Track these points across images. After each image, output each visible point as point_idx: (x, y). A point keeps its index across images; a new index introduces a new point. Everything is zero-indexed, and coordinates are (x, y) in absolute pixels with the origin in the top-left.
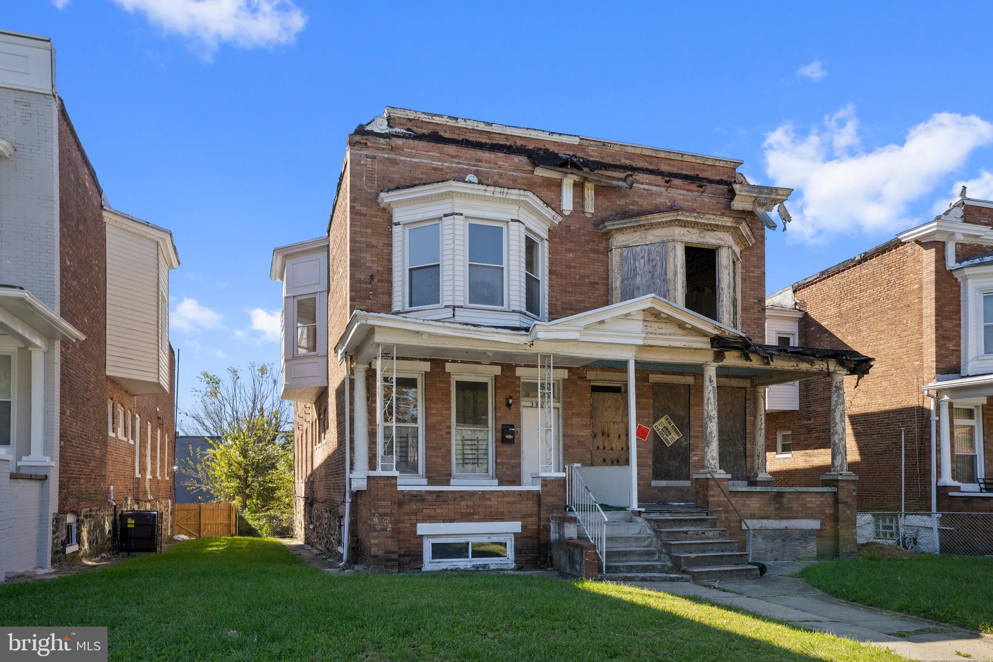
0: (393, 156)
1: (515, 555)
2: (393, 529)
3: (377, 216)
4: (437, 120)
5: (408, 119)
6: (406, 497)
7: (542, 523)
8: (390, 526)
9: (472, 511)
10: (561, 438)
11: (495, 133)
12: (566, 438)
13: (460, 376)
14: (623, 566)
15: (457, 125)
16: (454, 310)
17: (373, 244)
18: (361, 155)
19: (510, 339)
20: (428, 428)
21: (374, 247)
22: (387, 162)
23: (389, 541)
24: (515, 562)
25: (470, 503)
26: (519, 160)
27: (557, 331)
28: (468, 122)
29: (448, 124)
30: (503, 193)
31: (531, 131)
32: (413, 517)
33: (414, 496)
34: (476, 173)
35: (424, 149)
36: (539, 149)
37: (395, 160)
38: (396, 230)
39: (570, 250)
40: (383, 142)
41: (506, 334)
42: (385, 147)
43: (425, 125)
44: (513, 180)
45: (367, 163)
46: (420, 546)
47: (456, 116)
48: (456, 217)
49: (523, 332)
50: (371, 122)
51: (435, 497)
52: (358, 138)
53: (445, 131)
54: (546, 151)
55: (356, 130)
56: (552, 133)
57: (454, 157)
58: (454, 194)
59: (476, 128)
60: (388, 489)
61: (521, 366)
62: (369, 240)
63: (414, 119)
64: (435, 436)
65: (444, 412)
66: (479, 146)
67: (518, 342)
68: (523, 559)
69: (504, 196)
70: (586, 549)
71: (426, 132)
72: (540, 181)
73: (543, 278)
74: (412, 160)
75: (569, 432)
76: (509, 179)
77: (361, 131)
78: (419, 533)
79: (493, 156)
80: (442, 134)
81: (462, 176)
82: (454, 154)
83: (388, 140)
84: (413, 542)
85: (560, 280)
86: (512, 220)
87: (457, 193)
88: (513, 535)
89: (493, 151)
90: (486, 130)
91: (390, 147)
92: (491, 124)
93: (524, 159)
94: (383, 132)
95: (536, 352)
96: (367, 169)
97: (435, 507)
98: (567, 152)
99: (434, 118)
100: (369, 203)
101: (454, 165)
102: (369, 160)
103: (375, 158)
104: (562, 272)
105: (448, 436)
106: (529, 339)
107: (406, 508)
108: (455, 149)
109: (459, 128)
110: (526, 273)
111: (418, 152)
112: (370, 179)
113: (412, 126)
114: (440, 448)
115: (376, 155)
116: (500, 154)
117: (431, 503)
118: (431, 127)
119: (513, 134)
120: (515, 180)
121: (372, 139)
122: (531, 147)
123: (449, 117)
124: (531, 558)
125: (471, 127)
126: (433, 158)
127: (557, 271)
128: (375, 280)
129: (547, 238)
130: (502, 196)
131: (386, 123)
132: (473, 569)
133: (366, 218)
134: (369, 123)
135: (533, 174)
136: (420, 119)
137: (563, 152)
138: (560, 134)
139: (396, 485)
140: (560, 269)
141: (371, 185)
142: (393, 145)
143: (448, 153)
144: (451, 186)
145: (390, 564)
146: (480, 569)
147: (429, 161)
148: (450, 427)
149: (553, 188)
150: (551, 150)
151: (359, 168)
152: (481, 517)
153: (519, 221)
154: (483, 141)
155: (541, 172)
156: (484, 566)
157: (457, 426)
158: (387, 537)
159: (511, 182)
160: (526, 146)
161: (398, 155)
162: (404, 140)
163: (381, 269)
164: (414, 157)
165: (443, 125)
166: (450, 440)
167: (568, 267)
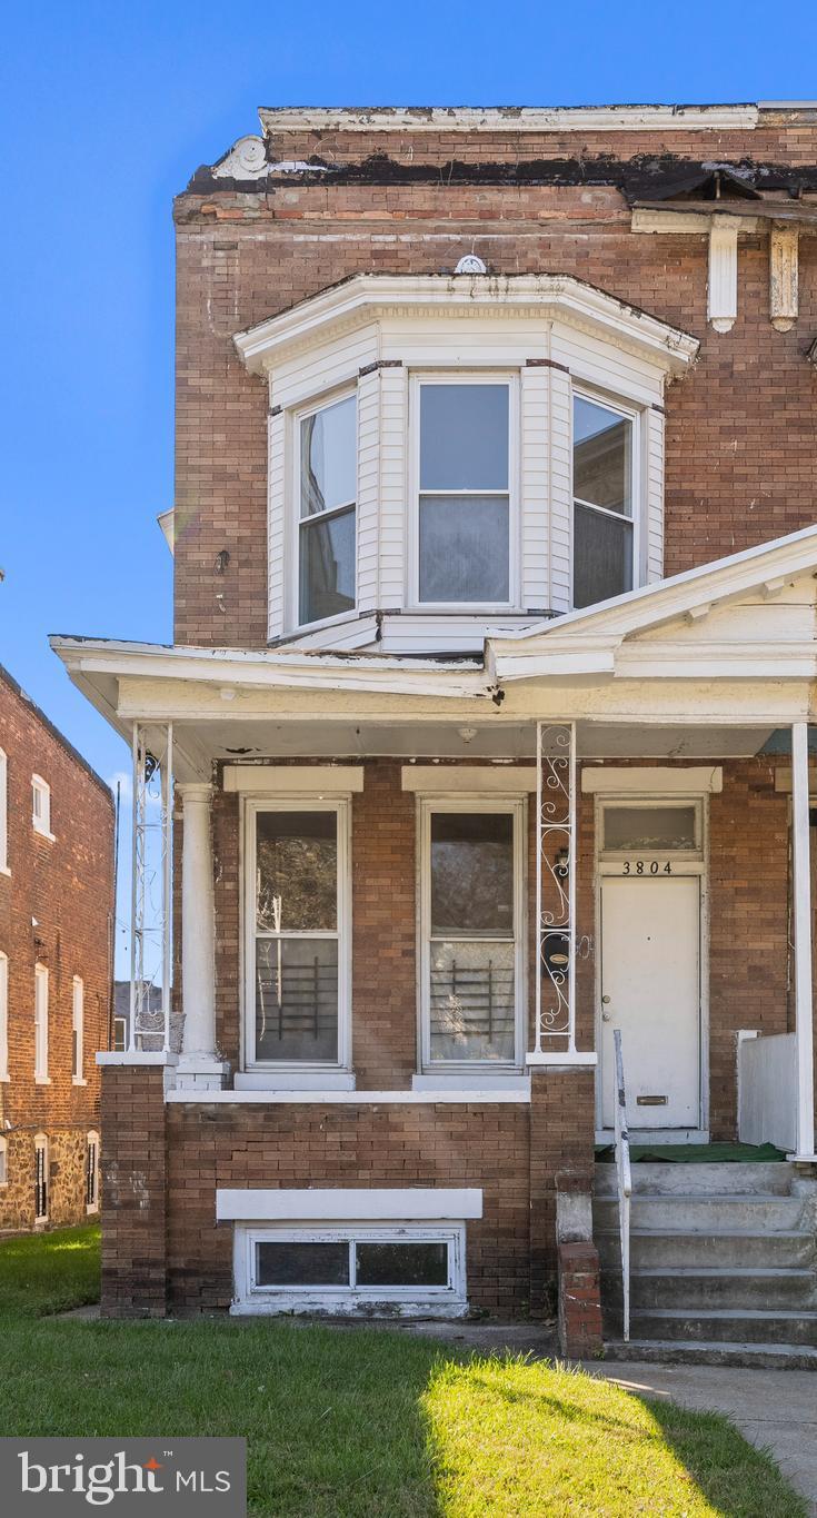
0: (276, 236)
1: (468, 1281)
2: (153, 1202)
3: (238, 398)
4: (381, 122)
5: (314, 132)
6: (191, 1121)
7: (535, 1195)
8: (146, 1194)
9: (354, 1158)
10: (705, 960)
11: (532, 134)
12: (719, 960)
13: (442, 801)
14: (695, 1322)
15: (431, 128)
16: (379, 622)
17: (230, 470)
18: (202, 243)
19: (440, 685)
20: (358, 940)
21: (235, 477)
22: (262, 253)
23: (143, 1232)
24: (469, 1298)
25: (349, 1137)
26: (596, 199)
27: (551, 652)
28: (461, 115)
29: (409, 128)
30: (497, 289)
31: (623, 111)
32: (208, 1173)
33: (209, 1118)
34: (483, 250)
35: (350, 207)
36: (648, 159)
37: (282, 245)
38: (276, 425)
39: (729, 432)
40: (251, 203)
41: (426, 672)
42: (257, 214)
43: (354, 142)
44: (579, 255)
45: (218, 262)
46: (227, 1247)
47: (427, 104)
48: (385, 371)
49: (470, 664)
50: (227, 155)
51: (261, 1121)
52: (194, 202)
53: (404, 150)
54: (668, 159)
55: (191, 182)
56: (680, 108)
57: (426, 215)
58: (379, 311)
59: (480, 128)
60: (140, 1099)
61: (597, 765)
62: (219, 461)
63: (327, 131)
64: (375, 961)
65: (398, 897)
66: (490, 175)
67: (457, 693)
68: (488, 1292)
69: (501, 299)
70: (568, 1268)
71: (356, 159)
72: (650, 246)
73: (644, 515)
74: (323, 238)
75: (727, 942)
76: (567, 255)
77: (205, 183)
78: (221, 1214)
79: (525, 197)
80: (396, 158)
81: (447, 262)
82: (427, 206)
83: (262, 195)
84: (207, 1238)
85: (703, 517)
86: (530, 363)
87: (386, 306)
88: (462, 1225)
89: (526, 184)
90: (507, 128)
91: (269, 214)
92: (515, 111)
93: (609, 193)
94: (255, 177)
95: (527, 718)
96: (216, 279)
97: (261, 1146)
98: (726, 156)
99: (373, 117)
100: (220, 366)
101: (427, 237)
102: (220, 254)
103: (234, 246)
104: (708, 495)
105: (407, 961)
106: (488, 681)
107: (191, 1149)
108: (428, 194)
109: (440, 134)
110: (576, 504)
111: (338, 215)
112: (222, 303)
113: (324, 149)
114: (388, 994)
115: (237, 238)
116: (545, 190)
117: (252, 1136)
118: (370, 144)
119: (577, 128)
120: (583, 256)
121: (225, 199)
122: (626, 158)
123: (411, 110)
124: (509, 1291)
125: (467, 129)
126: (375, 227)
127: (697, 494)
128: (235, 564)
129: (661, 403)
130: (494, 300)
131: (263, 151)
132: (358, 1314)
133: (211, 405)
134: (223, 160)
135: (629, 231)
136: (341, 128)
137: (714, 157)
138: (704, 107)
139: (159, 1089)
140: (702, 486)
141: (225, 318)
142: (277, 206)
143: (410, 207)
144: (364, 290)
145: (144, 1293)
146: (377, 1315)
147: (365, 237)
148: (412, 937)
149: (686, 262)
150: (682, 156)
151: (196, 278)
152: (378, 1174)
153: (549, 363)
154: (500, 160)
155: (651, 223)
156: (388, 1307)
157: (433, 933)
158: (138, 1224)
159: (572, 263)
160: (613, 156)
161: (289, 231)
162: (304, 190)
163: (247, 533)
164: (328, 229)
165: (398, 133)
166: (412, 970)
167: (727, 478)
